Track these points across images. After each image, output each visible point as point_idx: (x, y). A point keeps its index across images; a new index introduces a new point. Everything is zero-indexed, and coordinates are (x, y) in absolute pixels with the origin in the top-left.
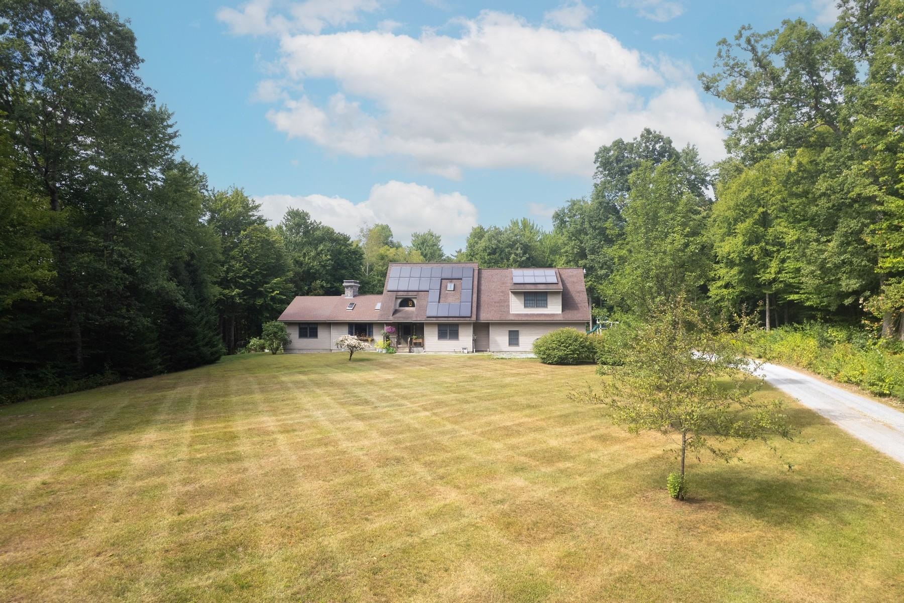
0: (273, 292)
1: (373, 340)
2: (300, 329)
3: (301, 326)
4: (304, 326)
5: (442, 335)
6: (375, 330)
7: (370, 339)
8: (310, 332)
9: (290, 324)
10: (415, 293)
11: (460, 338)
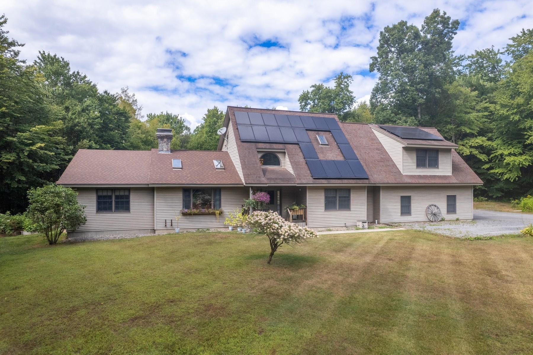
0: (33, 144)
1: (221, 213)
2: (99, 197)
3: (100, 194)
4: (105, 193)
5: (330, 205)
6: (225, 199)
7: (217, 212)
8: (116, 203)
9: (82, 189)
10: (281, 146)
11: (352, 207)
